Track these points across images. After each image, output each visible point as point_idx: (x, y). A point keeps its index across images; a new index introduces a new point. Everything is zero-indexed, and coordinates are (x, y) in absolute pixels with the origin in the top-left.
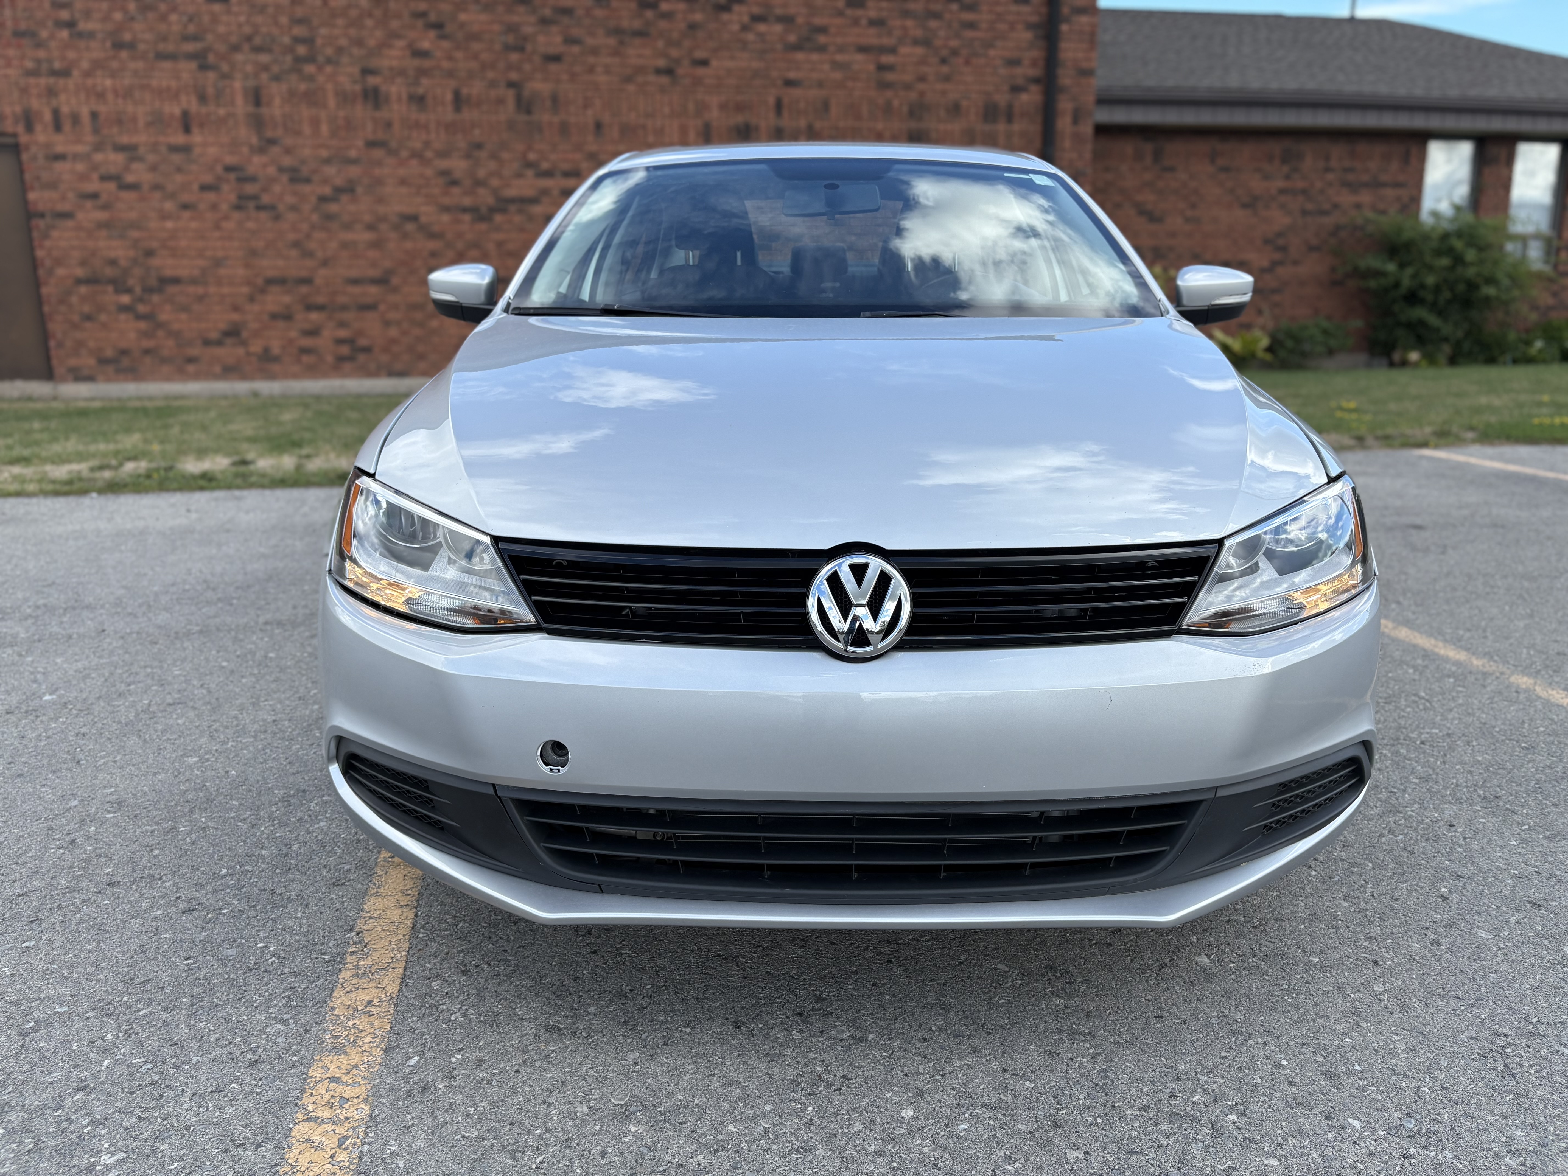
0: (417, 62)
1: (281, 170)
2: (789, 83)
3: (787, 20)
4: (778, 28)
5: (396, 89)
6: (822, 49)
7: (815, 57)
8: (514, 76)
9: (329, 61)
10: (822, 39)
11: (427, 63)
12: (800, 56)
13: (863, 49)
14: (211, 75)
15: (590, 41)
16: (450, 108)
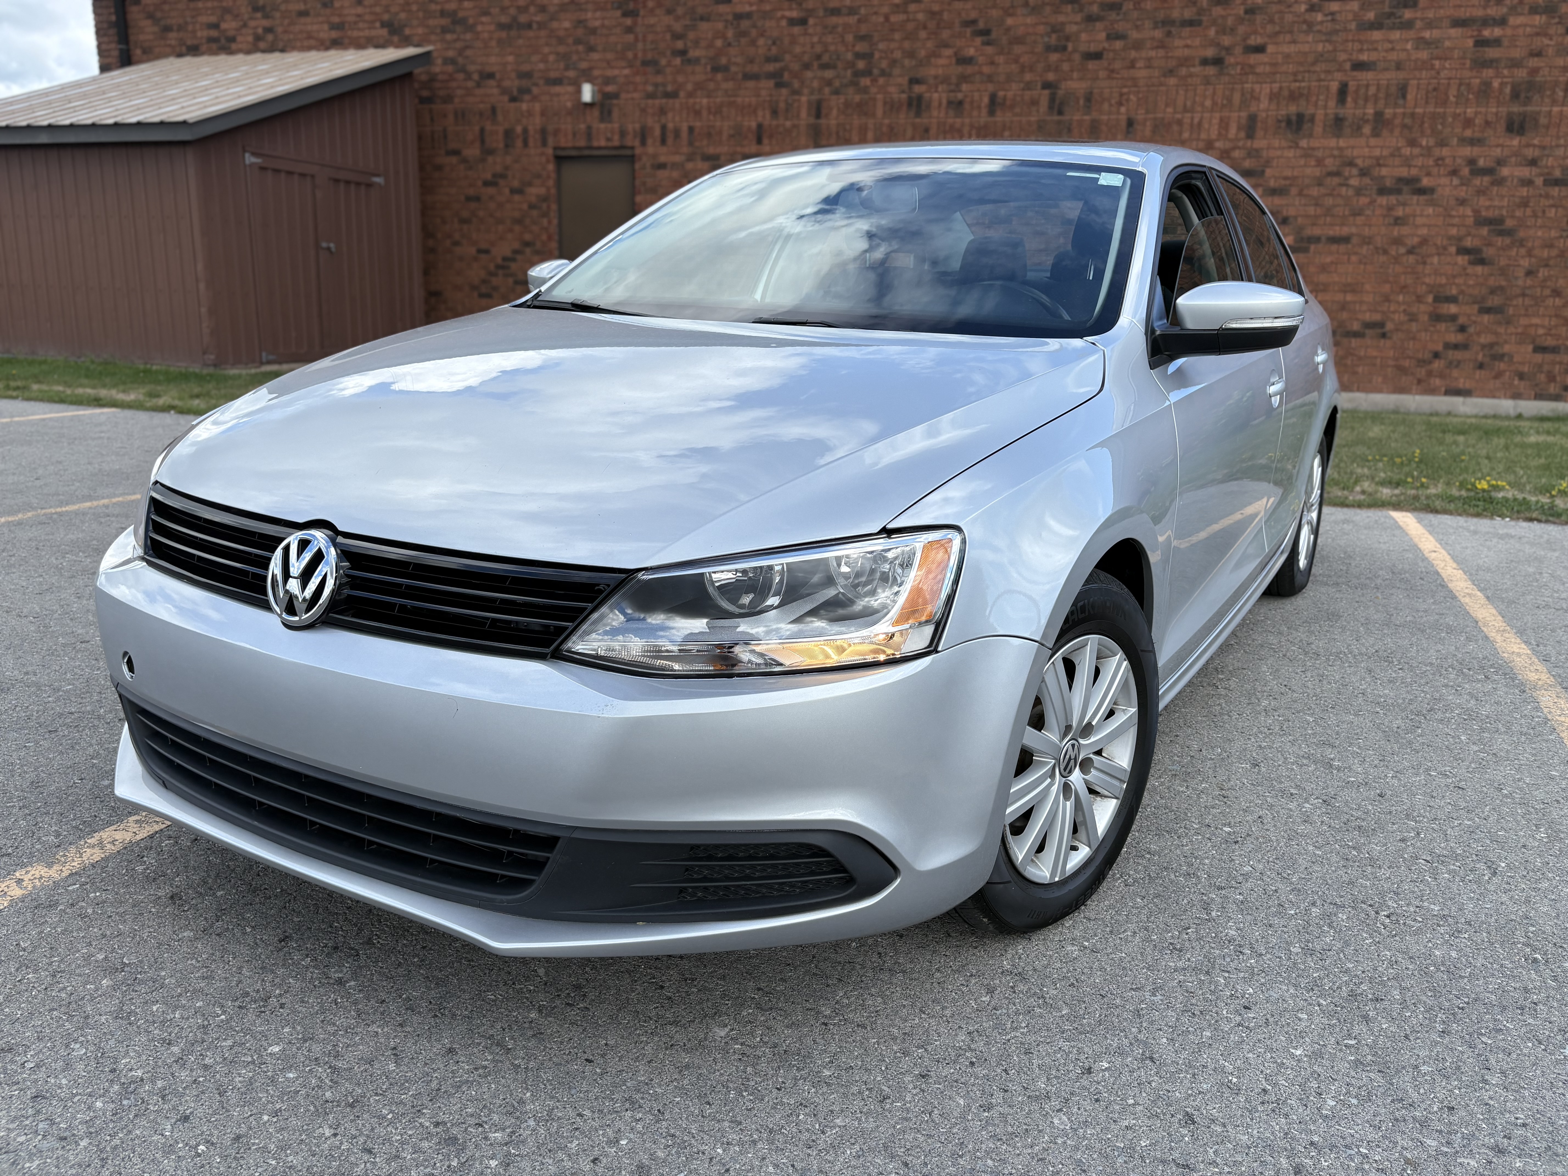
0: (960, 69)
2: (1359, 66)
7: (1396, 35)
8: (1051, 77)
9: (883, 73)
11: (969, 70)
12: (1377, 35)
14: (784, 91)
15: (1134, 35)
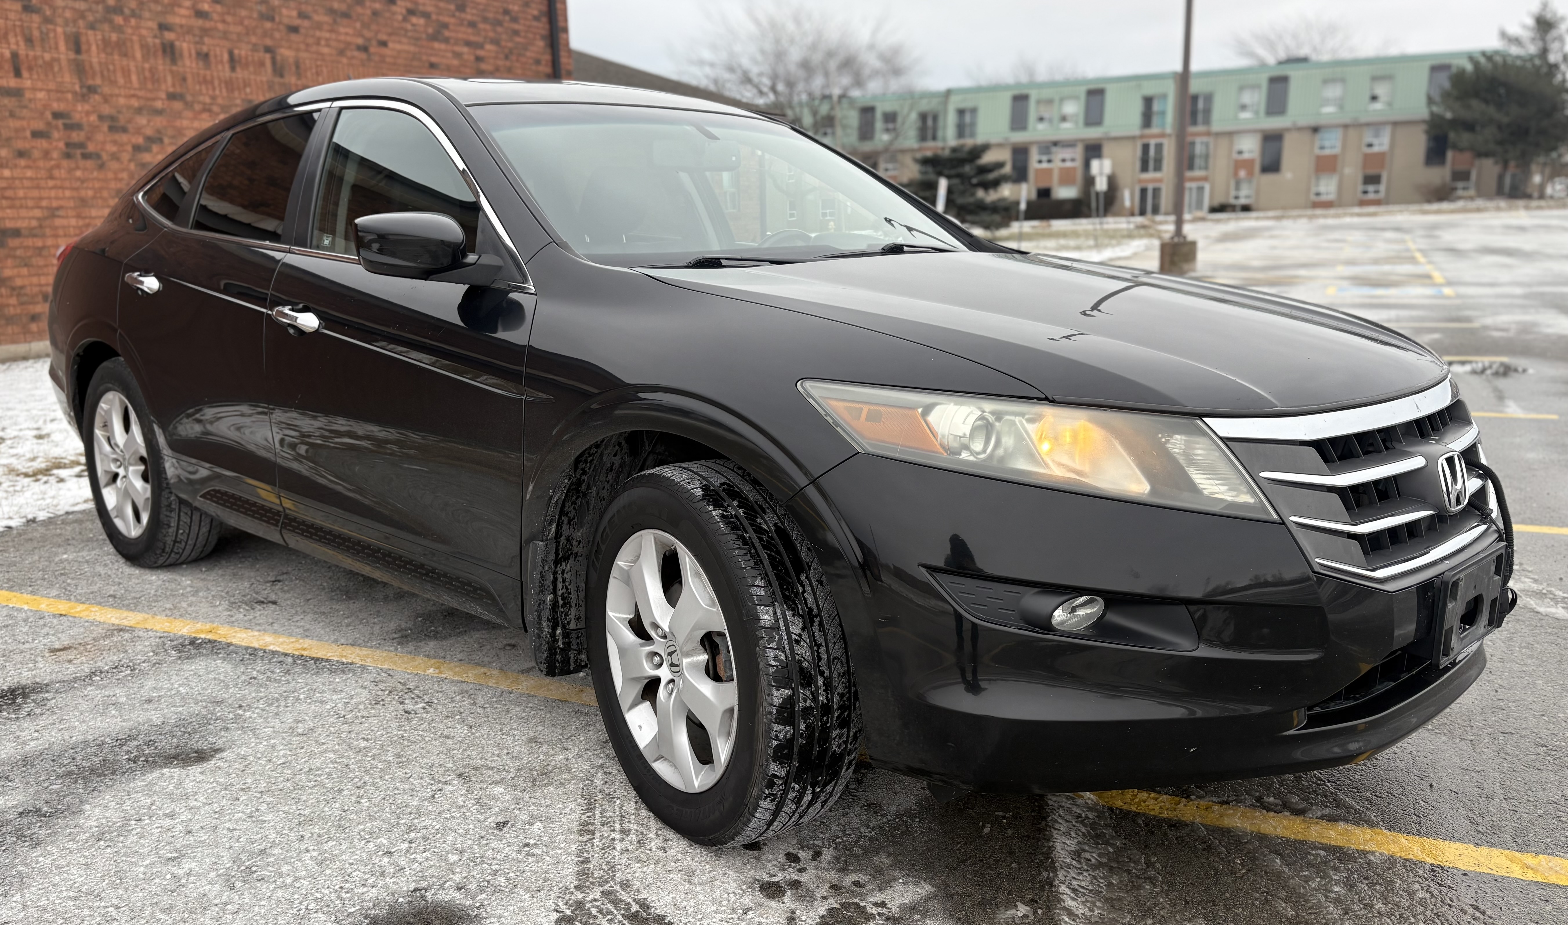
1: (101, 118)
3: (426, 15)
4: (422, 21)
5: (185, 46)
6: (446, 40)
10: (447, 33)
13: (468, 44)
16: (227, 67)
